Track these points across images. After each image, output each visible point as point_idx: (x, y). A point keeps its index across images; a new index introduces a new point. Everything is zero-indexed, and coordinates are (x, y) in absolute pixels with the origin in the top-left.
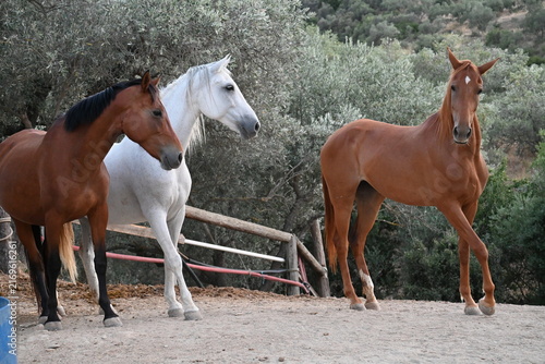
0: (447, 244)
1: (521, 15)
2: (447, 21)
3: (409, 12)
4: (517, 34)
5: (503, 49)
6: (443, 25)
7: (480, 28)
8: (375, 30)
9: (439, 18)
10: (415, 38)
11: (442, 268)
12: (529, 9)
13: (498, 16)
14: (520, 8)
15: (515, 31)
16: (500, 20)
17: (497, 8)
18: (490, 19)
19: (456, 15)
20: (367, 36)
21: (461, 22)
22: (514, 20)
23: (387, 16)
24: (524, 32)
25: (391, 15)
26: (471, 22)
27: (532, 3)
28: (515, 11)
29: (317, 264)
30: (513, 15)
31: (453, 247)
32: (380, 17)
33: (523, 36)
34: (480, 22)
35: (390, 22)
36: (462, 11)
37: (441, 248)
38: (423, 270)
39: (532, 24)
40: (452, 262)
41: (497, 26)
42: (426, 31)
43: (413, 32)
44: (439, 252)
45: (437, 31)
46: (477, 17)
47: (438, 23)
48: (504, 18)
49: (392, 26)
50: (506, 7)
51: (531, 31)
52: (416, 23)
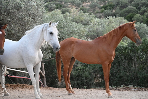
0: (79, 68)
1: (89, 4)
2: (69, 4)
3: (59, 2)
4: (88, 9)
5: (88, 13)
6: (68, 5)
7: (78, 7)
8: (50, 6)
9: (67, 4)
10: (61, 9)
11: (77, 75)
12: (91, 2)
13: (83, 4)
14: (89, 2)
15: (87, 8)
16: (83, 5)
17: (83, 2)
18: (81, 4)
19: (72, 3)
20: (47, 8)
21: (73, 5)
22: (87, 5)
23: (53, 2)
24: (90, 8)
25: (54, 2)
26: (76, 5)
27: (92, 1)
28: (87, 2)
29: (43, 74)
30: (87, 4)
31: (80, 69)
32: (51, 2)
33: (90, 9)
34: (78, 5)
35: (54, 4)
36: (73, 2)
37: (77, 70)
38: (72, 76)
39: (92, 6)
40: (80, 74)
41: (83, 6)
42: (64, 7)
43: (60, 7)
44: (77, 71)
45: (67, 7)
46: (77, 4)
47: (67, 5)
48: (84, 4)
49: (55, 5)
50: (85, 1)
51: (92, 8)
52: (61, 5)
